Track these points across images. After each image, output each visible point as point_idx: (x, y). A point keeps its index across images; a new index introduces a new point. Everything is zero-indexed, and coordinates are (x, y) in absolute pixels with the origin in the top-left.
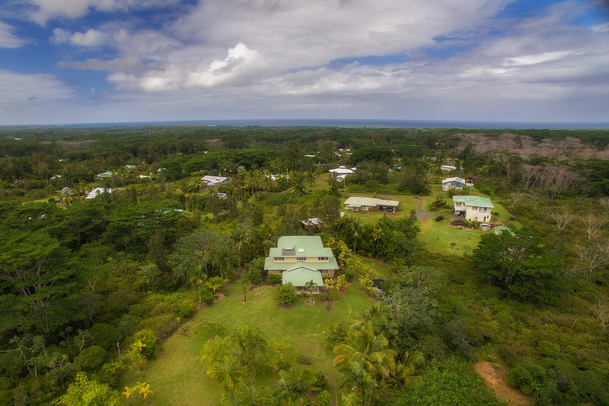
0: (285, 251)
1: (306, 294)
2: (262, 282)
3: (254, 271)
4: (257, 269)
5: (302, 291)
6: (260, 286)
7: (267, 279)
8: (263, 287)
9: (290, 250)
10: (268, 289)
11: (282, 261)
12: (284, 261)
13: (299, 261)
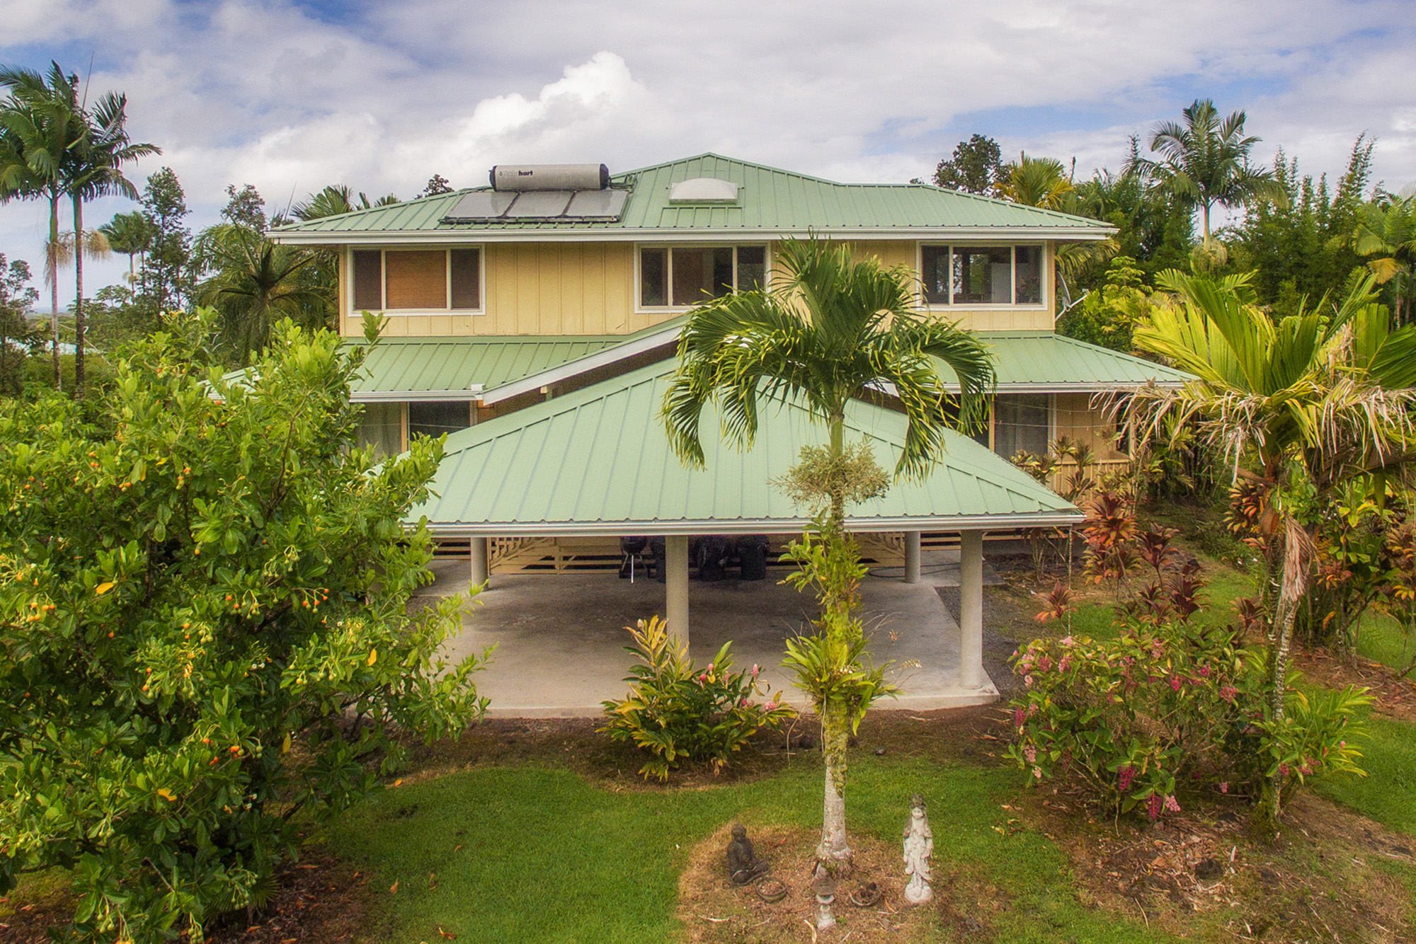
9: (572, 190)
11: (448, 312)
12: (476, 305)
13: (674, 304)
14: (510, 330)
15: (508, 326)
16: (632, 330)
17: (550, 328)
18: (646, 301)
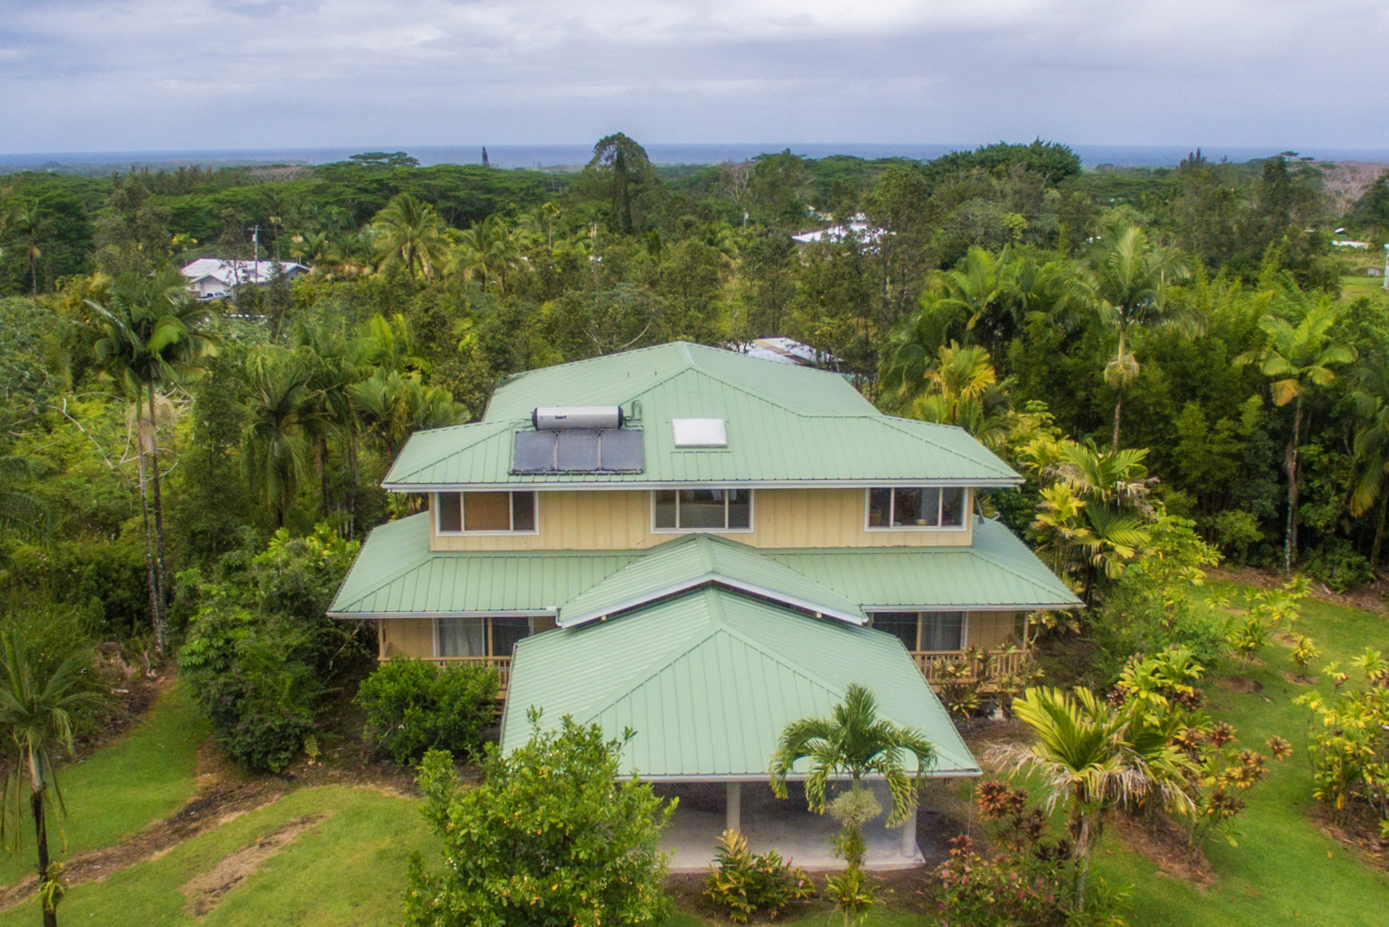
0: (544, 441)
1: (781, 878)
2: (312, 749)
3: (244, 639)
4: (273, 621)
5: (732, 836)
6: (290, 780)
7: (361, 715)
8: (306, 798)
9: (596, 429)
10: (356, 815)
11: (511, 532)
12: (532, 528)
13: (681, 527)
14: (557, 546)
15: (555, 544)
16: (649, 545)
17: (587, 544)
18: (659, 524)
